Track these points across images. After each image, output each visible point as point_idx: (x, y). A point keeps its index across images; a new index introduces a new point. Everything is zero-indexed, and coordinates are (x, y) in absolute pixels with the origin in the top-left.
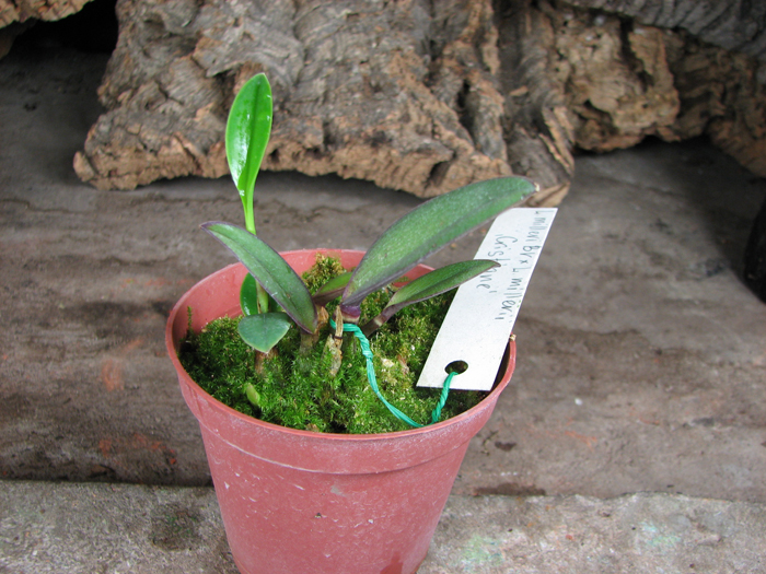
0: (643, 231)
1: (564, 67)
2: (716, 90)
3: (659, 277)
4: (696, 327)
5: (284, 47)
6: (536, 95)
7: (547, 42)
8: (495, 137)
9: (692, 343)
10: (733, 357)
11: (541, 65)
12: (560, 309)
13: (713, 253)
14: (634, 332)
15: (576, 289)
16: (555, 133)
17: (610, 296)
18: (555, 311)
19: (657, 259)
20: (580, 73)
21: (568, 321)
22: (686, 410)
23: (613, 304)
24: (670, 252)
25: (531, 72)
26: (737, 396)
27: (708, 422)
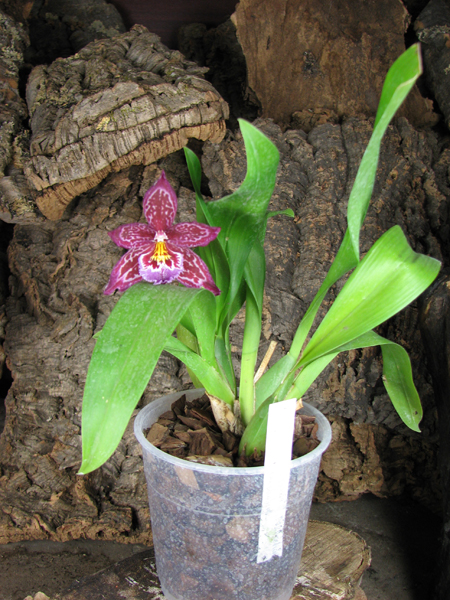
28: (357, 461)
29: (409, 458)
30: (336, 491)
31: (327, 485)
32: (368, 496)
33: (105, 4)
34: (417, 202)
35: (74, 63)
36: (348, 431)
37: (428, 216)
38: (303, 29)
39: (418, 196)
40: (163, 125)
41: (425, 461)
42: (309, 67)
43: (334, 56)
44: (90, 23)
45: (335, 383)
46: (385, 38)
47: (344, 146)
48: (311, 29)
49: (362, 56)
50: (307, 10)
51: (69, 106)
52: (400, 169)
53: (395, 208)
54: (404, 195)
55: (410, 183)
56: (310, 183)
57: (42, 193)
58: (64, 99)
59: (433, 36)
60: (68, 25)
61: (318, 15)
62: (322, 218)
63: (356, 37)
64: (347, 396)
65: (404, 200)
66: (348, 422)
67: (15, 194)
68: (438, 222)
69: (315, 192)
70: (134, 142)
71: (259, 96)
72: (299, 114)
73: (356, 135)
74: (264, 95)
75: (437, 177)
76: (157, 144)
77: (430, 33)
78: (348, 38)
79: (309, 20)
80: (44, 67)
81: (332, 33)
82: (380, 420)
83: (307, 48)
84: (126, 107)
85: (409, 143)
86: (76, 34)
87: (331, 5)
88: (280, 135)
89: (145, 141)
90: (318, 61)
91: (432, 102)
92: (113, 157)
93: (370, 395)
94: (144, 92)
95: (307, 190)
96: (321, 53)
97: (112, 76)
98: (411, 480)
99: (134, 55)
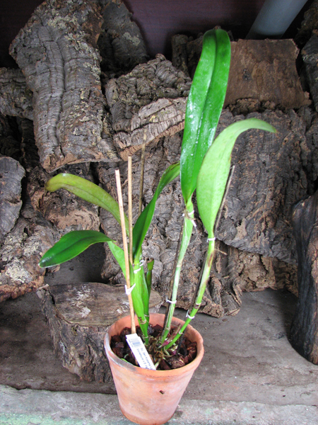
0: (262, 322)
1: (242, 265)
2: (287, 276)
3: (264, 339)
4: (271, 356)
5: (158, 266)
6: (232, 278)
7: (236, 259)
8: (218, 296)
9: (269, 361)
10: (280, 365)
11: (233, 269)
12: (234, 350)
13: (282, 330)
14: (254, 357)
15: (239, 343)
16: (236, 293)
17: (249, 346)
18: (232, 350)
19: (265, 332)
20: (246, 268)
21: (235, 353)
22: (263, 380)
23: (249, 348)
24: (269, 330)
25: (230, 271)
26: (278, 377)
27: (268, 384)
28: (264, 273)
29: (288, 273)
30: (254, 286)
31: (250, 284)
32: (268, 289)
33: (130, 22)
34: (296, 154)
35: (131, 79)
36: (261, 260)
37: (301, 161)
38: (244, 58)
39: (297, 150)
40: (179, 118)
41: (294, 274)
42: (246, 77)
43: (259, 71)
44: (123, 34)
45: (256, 239)
46: (285, 62)
48: (248, 57)
49: (273, 71)
50: (246, 48)
51: (133, 105)
52: (289, 137)
53: (286, 157)
54: (291, 150)
55: (294, 144)
56: (247, 143)
57: (123, 150)
58: (129, 101)
59: (310, 60)
60: (110, 35)
61: (252, 50)
62: (251, 163)
63: (271, 61)
64: (261, 245)
65: (291, 153)
66: (261, 256)
67: (108, 148)
68: (305, 163)
69: (248, 148)
70: (166, 127)
72: (241, 101)
73: (269, 119)
75: (307, 140)
76: (176, 127)
77: (309, 58)
78: (267, 61)
79: (247, 53)
80: (115, 80)
81: (259, 60)
82: (275, 255)
83: (246, 67)
84: (163, 110)
85: (294, 124)
86: (115, 41)
87: (258, 45)
88: (232, 118)
89: (171, 126)
90: (251, 73)
91: (308, 94)
92: (157, 134)
93: (271, 244)
94: (171, 103)
95: (245, 147)
96: (252, 70)
97: (151, 88)
98: (288, 282)
99: (160, 73)
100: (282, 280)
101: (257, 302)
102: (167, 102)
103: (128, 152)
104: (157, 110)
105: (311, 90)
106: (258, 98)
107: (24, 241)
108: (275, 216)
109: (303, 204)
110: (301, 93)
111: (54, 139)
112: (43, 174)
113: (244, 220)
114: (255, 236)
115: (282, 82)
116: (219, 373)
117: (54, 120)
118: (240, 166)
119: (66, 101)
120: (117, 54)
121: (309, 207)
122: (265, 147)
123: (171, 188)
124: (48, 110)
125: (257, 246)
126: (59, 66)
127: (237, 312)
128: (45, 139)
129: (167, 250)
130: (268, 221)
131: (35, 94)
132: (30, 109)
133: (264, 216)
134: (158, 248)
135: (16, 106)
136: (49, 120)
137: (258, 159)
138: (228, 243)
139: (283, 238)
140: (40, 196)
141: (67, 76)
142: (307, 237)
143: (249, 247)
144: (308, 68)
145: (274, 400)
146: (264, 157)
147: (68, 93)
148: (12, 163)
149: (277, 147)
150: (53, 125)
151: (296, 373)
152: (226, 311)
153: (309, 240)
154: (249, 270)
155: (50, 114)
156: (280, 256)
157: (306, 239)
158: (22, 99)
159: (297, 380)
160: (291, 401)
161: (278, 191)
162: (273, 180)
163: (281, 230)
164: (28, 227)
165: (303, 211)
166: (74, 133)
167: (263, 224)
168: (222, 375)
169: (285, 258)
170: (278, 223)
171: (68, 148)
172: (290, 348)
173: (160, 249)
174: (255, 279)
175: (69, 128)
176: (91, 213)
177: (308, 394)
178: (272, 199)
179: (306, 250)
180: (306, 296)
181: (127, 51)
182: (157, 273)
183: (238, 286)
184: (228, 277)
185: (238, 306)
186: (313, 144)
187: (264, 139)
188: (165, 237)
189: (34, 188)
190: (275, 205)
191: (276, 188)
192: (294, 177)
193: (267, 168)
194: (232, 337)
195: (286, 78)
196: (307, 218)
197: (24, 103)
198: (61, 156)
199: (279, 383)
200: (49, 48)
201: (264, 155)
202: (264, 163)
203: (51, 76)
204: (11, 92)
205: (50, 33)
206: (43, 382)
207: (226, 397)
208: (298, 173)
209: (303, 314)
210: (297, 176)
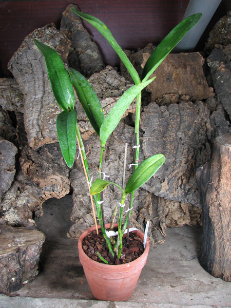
0: (181, 249)
1: (167, 209)
2: (199, 216)
3: (181, 260)
4: (185, 272)
5: (108, 211)
6: (159, 219)
7: (163, 205)
8: (149, 232)
9: (183, 276)
11: (161, 212)
13: (195, 254)
14: (173, 273)
15: (164, 263)
16: (162, 229)
17: (170, 265)
18: (159, 268)
19: (182, 256)
20: (170, 211)
21: (161, 271)
22: (178, 289)
23: (170, 267)
24: (186, 254)
25: (159, 213)
26: (189, 286)
27: (182, 291)
28: (183, 215)
29: (199, 214)
30: (176, 224)
31: (174, 222)
32: (186, 225)
33: (91, 42)
34: (203, 132)
36: (180, 205)
37: (207, 136)
38: (166, 66)
39: (204, 129)
42: (168, 79)
43: (177, 74)
44: (86, 51)
45: (175, 192)
46: (195, 67)
47: (179, 112)
48: (169, 66)
49: (187, 74)
50: (167, 60)
52: (198, 120)
53: (196, 134)
54: (199, 129)
55: (201, 125)
56: (168, 125)
57: (83, 133)
59: (213, 66)
60: (77, 52)
61: (171, 61)
62: (171, 139)
63: (185, 67)
64: (178, 195)
65: (199, 131)
66: (180, 202)
68: (210, 138)
69: (169, 129)
71: (151, 90)
72: (166, 96)
73: (183, 108)
74: (153, 89)
75: (211, 121)
77: (212, 64)
78: (182, 68)
79: (168, 63)
81: (177, 67)
82: (189, 202)
83: (168, 72)
84: (109, 106)
85: (201, 110)
86: (81, 56)
88: (158, 108)
90: (172, 76)
91: (212, 89)
93: (186, 194)
94: (114, 101)
95: (167, 128)
96: (173, 74)
97: (102, 90)
98: (199, 220)
99: (108, 79)
100: (195, 219)
101: (178, 234)
102: (112, 100)
103: (87, 134)
104: (105, 105)
105: (215, 86)
106: (177, 93)
107: (17, 196)
108: (188, 175)
109: (202, 168)
110: (207, 88)
111: (37, 127)
112: (30, 151)
113: (166, 178)
114: (174, 189)
115: (194, 82)
116: (148, 284)
117: (37, 114)
118: (164, 141)
119: (45, 101)
120: (82, 65)
121: (206, 170)
122: (181, 127)
123: (117, 158)
124: (33, 108)
125: (175, 196)
126: (41, 77)
127: (163, 242)
128: (31, 128)
129: (115, 200)
130: (183, 179)
131: (25, 95)
132: (22, 106)
133: (180, 175)
134: (109, 199)
135: (13, 104)
136: (34, 114)
137: (176, 136)
138: (156, 194)
139: (194, 190)
140: (28, 166)
141: (46, 83)
142: (205, 190)
143: (170, 197)
144: (212, 71)
145: (184, 302)
146: (180, 135)
147: (46, 95)
148: (8, 144)
149: (189, 127)
150: (36, 118)
151: (201, 284)
152: (156, 241)
153: (206, 192)
154: (172, 212)
155: (35, 109)
156: (193, 202)
157: (205, 192)
158: (17, 99)
159: (202, 288)
160: (196, 303)
161: (190, 158)
162: (187, 150)
163: (192, 185)
164: (20, 187)
165: (202, 173)
166: (50, 122)
167: (180, 181)
168: (150, 286)
169: (196, 204)
170: (191, 180)
171: (46, 133)
172: (199, 266)
173: (111, 200)
174: (176, 219)
175: (47, 119)
176: (62, 176)
177: (209, 298)
178: (186, 164)
179: (205, 199)
180: (207, 230)
181: (89, 62)
182: (108, 216)
183: (164, 224)
184: (157, 218)
185: (164, 238)
186: (215, 124)
187: (180, 122)
188: (114, 191)
189: (23, 160)
190: (188, 168)
191: (188, 156)
192: (201, 148)
193: (182, 142)
194: (159, 259)
195: (197, 79)
196: (205, 177)
197: (18, 102)
198: (42, 139)
199: (190, 291)
200: (34, 65)
201: (180, 133)
202: (181, 138)
203: (35, 84)
204: (9, 95)
205: (34, 54)
206: (28, 291)
207: (151, 301)
208: (204, 145)
209: (206, 242)
210: (203, 147)
